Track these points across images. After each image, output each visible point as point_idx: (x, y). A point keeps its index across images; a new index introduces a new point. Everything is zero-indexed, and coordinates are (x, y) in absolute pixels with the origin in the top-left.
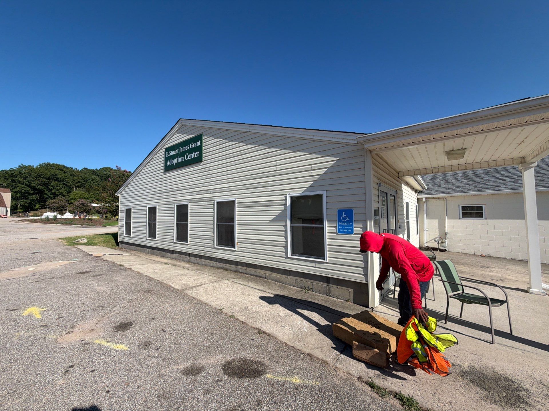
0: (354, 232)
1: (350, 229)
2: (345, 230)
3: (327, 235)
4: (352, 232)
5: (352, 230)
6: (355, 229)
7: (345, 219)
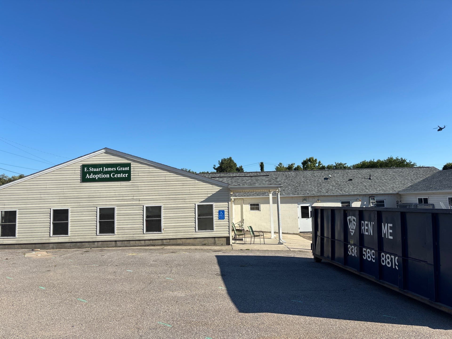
0: (225, 219)
1: (223, 218)
2: (222, 218)
3: (214, 221)
4: (224, 219)
5: (224, 218)
6: (225, 217)
7: (221, 214)
